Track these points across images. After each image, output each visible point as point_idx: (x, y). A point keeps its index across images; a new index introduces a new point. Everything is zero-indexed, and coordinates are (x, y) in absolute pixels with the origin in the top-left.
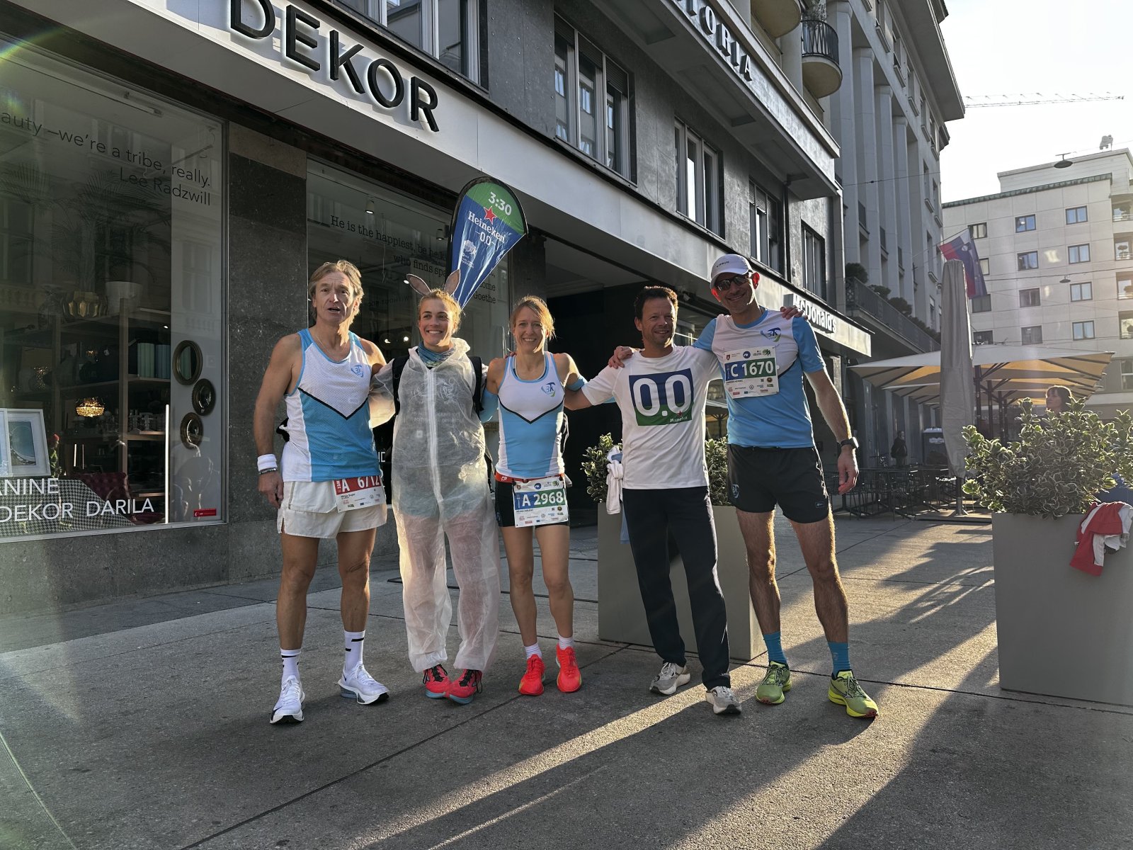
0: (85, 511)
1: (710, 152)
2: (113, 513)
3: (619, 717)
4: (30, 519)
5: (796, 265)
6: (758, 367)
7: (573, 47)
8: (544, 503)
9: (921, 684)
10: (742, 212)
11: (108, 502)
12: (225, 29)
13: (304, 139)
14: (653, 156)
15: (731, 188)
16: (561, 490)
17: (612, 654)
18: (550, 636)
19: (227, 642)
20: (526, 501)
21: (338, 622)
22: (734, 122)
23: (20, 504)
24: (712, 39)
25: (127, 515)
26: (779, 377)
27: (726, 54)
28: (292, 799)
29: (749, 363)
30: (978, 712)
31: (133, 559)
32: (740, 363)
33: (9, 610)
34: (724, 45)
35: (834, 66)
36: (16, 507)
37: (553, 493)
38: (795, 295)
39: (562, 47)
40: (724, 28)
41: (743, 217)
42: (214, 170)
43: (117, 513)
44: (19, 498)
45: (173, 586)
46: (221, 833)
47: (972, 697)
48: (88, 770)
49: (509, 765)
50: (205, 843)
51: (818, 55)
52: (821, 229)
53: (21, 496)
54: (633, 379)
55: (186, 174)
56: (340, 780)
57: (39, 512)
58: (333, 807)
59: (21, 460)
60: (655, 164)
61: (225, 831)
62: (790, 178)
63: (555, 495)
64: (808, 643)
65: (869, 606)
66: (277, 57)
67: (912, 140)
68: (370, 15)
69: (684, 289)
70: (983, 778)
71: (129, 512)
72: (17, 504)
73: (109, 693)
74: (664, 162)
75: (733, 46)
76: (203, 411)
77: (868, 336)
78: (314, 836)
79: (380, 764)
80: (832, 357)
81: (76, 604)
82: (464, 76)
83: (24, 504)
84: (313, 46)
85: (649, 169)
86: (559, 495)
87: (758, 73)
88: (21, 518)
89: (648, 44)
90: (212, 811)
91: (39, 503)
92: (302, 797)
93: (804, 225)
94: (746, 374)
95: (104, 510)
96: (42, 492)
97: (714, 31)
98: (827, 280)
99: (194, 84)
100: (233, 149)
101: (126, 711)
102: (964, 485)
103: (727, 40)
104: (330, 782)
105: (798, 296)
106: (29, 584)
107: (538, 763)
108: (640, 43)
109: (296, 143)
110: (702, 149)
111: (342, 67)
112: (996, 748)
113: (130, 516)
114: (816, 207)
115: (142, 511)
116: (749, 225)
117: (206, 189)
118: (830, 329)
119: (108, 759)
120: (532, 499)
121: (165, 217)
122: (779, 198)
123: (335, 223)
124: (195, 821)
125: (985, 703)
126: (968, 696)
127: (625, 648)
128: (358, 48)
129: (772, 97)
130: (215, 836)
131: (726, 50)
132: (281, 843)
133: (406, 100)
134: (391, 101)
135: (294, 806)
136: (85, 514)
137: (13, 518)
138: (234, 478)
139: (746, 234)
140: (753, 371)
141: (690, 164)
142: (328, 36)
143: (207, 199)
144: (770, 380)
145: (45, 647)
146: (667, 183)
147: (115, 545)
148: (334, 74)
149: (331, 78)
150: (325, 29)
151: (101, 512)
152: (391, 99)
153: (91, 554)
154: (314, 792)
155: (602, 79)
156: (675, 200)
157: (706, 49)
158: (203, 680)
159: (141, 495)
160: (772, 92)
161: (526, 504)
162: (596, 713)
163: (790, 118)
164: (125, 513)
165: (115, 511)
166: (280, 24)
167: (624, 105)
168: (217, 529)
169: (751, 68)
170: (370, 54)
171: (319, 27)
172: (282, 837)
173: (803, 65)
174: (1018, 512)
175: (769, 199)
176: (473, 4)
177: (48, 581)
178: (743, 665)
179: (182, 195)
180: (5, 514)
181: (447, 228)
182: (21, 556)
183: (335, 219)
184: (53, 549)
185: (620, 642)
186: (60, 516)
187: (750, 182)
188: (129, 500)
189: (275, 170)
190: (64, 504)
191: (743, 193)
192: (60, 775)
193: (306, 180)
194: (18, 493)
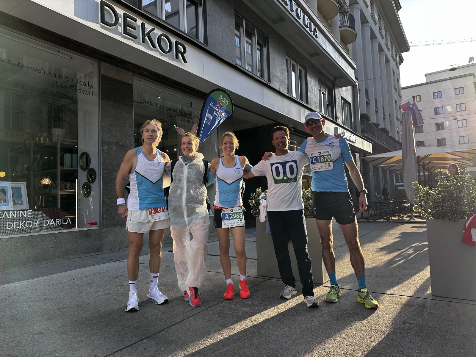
0: (43, 224)
1: (301, 68)
2: (55, 225)
4: (20, 227)
5: (339, 115)
6: (324, 158)
7: (243, 26)
8: (234, 218)
9: (397, 293)
10: (316, 93)
11: (52, 220)
12: (98, 23)
13: (132, 68)
14: (277, 71)
15: (311, 83)
16: (241, 212)
17: (263, 282)
18: (236, 274)
19: (101, 278)
20: (227, 217)
21: (148, 269)
22: (312, 55)
23: (16, 221)
24: (301, 21)
25: (60, 225)
26: (333, 162)
27: (307, 27)
28: (127, 345)
29: (320, 157)
30: (423, 305)
31: (63, 244)
32: (317, 157)
33: (12, 265)
34: (306, 24)
35: (353, 31)
36: (15, 222)
37: (238, 214)
38: (339, 127)
39: (238, 26)
40: (306, 17)
41: (316, 95)
42: (95, 82)
43: (56, 224)
44: (16, 219)
45: (79, 254)
47: (420, 299)
48: (43, 334)
49: (219, 330)
51: (346, 26)
52: (350, 99)
54: (272, 164)
55: (83, 83)
56: (148, 337)
57: (24, 224)
58: (145, 349)
59: (17, 203)
60: (278, 74)
63: (239, 215)
64: (347, 276)
65: (374, 260)
66: (120, 34)
67: (387, 61)
68: (158, 16)
69: (291, 126)
70: (425, 335)
71: (61, 224)
72: (15, 221)
73: (52, 300)
74: (282, 73)
75: (310, 24)
76: (91, 181)
77: (371, 144)
79: (165, 330)
80: (356, 153)
81: (40, 263)
82: (197, 40)
83: (18, 221)
84: (135, 29)
85: (276, 76)
86: (241, 214)
87: (321, 35)
88: (17, 227)
89: (274, 24)
90: (94, 351)
91: (24, 221)
92: (132, 345)
93: (342, 98)
94: (319, 161)
95: (51, 223)
96: (25, 216)
97: (302, 18)
98: (352, 120)
99: (86, 46)
100: (102, 72)
101: (59, 308)
102: (414, 207)
103: (308, 21)
104: (143, 338)
105: (340, 128)
106: (20, 255)
108: (271, 23)
109: (128, 70)
110: (298, 67)
111: (147, 37)
112: (431, 321)
113: (62, 226)
114: (347, 90)
115: (66, 223)
116: (318, 98)
117: (91, 90)
118: (354, 141)
119: (51, 328)
120: (229, 216)
121: (75, 101)
122: (331, 87)
123: (145, 102)
124: (87, 355)
125: (425, 302)
126: (418, 299)
127: (269, 279)
128: (153, 29)
129: (327, 44)
131: (307, 26)
133: (173, 51)
134: (167, 51)
136: (43, 225)
137: (13, 227)
138: (104, 209)
139: (317, 102)
140: (322, 160)
141: (293, 74)
142: (141, 25)
143: (92, 93)
144: (329, 164)
145: (27, 281)
146: (283, 82)
147: (56, 237)
148: (143, 40)
149: (142, 42)
150: (139, 22)
151: (49, 224)
152: (167, 50)
153: (45, 242)
154: (136, 342)
155: (255, 39)
156: (287, 89)
157: (299, 25)
158: (91, 294)
159: (66, 217)
160: (327, 43)
161: (227, 218)
162: (256, 308)
163: (335, 53)
164: (59, 224)
165: (55, 224)
166: (121, 20)
167: (265, 50)
168: (97, 231)
169: (318, 33)
170: (158, 32)
171: (137, 21)
173: (340, 31)
174: (438, 218)
175: (327, 87)
176: (201, 10)
177: (28, 253)
178: (320, 286)
179: (81, 92)
180: (10, 226)
181: (191, 103)
182: (17, 243)
183: (145, 100)
184: (30, 240)
185: (267, 277)
186: (33, 226)
187: (318, 80)
188: (61, 219)
189: (120, 81)
190: (34, 221)
191: (316, 85)
192: (31, 336)
193: (132, 85)
194: (15, 217)
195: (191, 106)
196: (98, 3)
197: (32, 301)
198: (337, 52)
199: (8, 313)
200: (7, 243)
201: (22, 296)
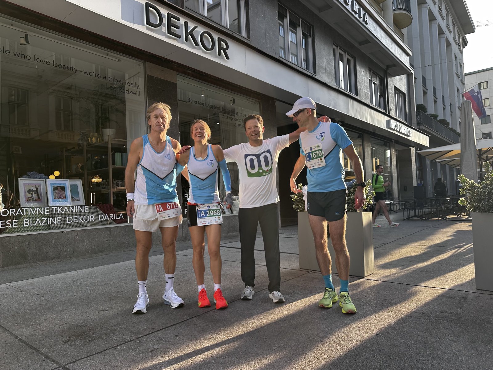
0: (98, 218)
1: (350, 58)
2: (109, 219)
3: (307, 297)
4: (79, 222)
5: (392, 106)
7: (286, 17)
9: (440, 287)
10: (366, 84)
11: (107, 215)
12: (143, 25)
13: (175, 67)
14: (323, 61)
15: (360, 73)
17: (305, 274)
22: (361, 43)
23: (75, 216)
24: (349, 8)
25: (114, 220)
27: (356, 13)
28: (180, 322)
30: (465, 298)
31: (117, 237)
33: (73, 256)
34: (355, 10)
35: (409, 14)
36: (74, 217)
38: (391, 120)
39: (282, 17)
40: (355, 2)
41: (366, 86)
42: (141, 82)
45: (132, 247)
46: (155, 332)
47: (463, 292)
48: (106, 311)
49: (262, 312)
50: (150, 335)
51: (401, 9)
52: (404, 89)
53: (75, 213)
55: (131, 84)
56: (197, 316)
57: (82, 219)
58: (195, 325)
59: (75, 199)
60: (324, 65)
61: (156, 331)
62: (388, 67)
66: (164, 34)
67: (448, 44)
68: (200, 13)
69: (339, 120)
70: (461, 323)
72: (74, 216)
73: (111, 285)
74: (328, 64)
75: (359, 10)
77: (428, 138)
78: (188, 334)
79: (212, 311)
80: (411, 148)
81: (97, 254)
82: (239, 34)
83: (77, 216)
84: (178, 28)
85: (322, 67)
87: (371, 20)
88: (76, 221)
89: (320, 12)
90: (151, 325)
91: (82, 216)
92: (183, 321)
93: (396, 88)
96: (83, 211)
97: (350, 4)
98: (407, 112)
99: (132, 48)
100: (148, 73)
101: (118, 292)
102: (459, 201)
103: (356, 7)
104: (193, 316)
105: (393, 120)
106: (80, 246)
107: (273, 312)
108: (316, 12)
109: (172, 69)
110: (346, 57)
111: (190, 36)
112: (470, 311)
113: (115, 221)
114: (401, 79)
115: (119, 218)
116: (369, 89)
117: (138, 90)
118: (409, 135)
119: (113, 307)
120: (206, 213)
121: (123, 102)
122: (383, 76)
123: (189, 101)
124: (145, 328)
125: (468, 294)
126: (461, 292)
127: (311, 272)
128: (196, 27)
129: (378, 31)
130: (153, 333)
132: (176, 336)
133: (216, 47)
134: (210, 48)
135: (181, 324)
136: (98, 220)
137: (73, 221)
139: (368, 93)
141: (341, 63)
142: (184, 24)
143: (139, 94)
146: (330, 73)
147: (110, 231)
148: (187, 39)
149: (185, 41)
150: (182, 21)
151: (104, 219)
152: (209, 47)
153: (101, 235)
154: (188, 320)
155: (299, 30)
156: (334, 81)
157: (347, 12)
159: (118, 212)
160: (378, 29)
162: (297, 295)
163: (387, 40)
164: (113, 219)
166: (165, 21)
167: (310, 40)
169: (368, 18)
170: (200, 30)
171: (180, 20)
172: (177, 334)
173: (394, 15)
174: (484, 212)
175: (378, 77)
176: (243, 4)
177: (86, 245)
178: (361, 279)
179: (129, 93)
180: (70, 220)
181: (234, 99)
182: (76, 236)
183: (189, 99)
184: (88, 233)
185: (309, 270)
186: (90, 220)
187: (369, 70)
188: (114, 214)
189: (164, 80)
190: (91, 216)
191: (366, 75)
192: (97, 312)
193: (177, 84)
194: (74, 212)
195: (234, 102)
196: (143, 5)
197: (94, 286)
198: (389, 39)
199: (75, 295)
200: (68, 236)
201: (85, 281)
